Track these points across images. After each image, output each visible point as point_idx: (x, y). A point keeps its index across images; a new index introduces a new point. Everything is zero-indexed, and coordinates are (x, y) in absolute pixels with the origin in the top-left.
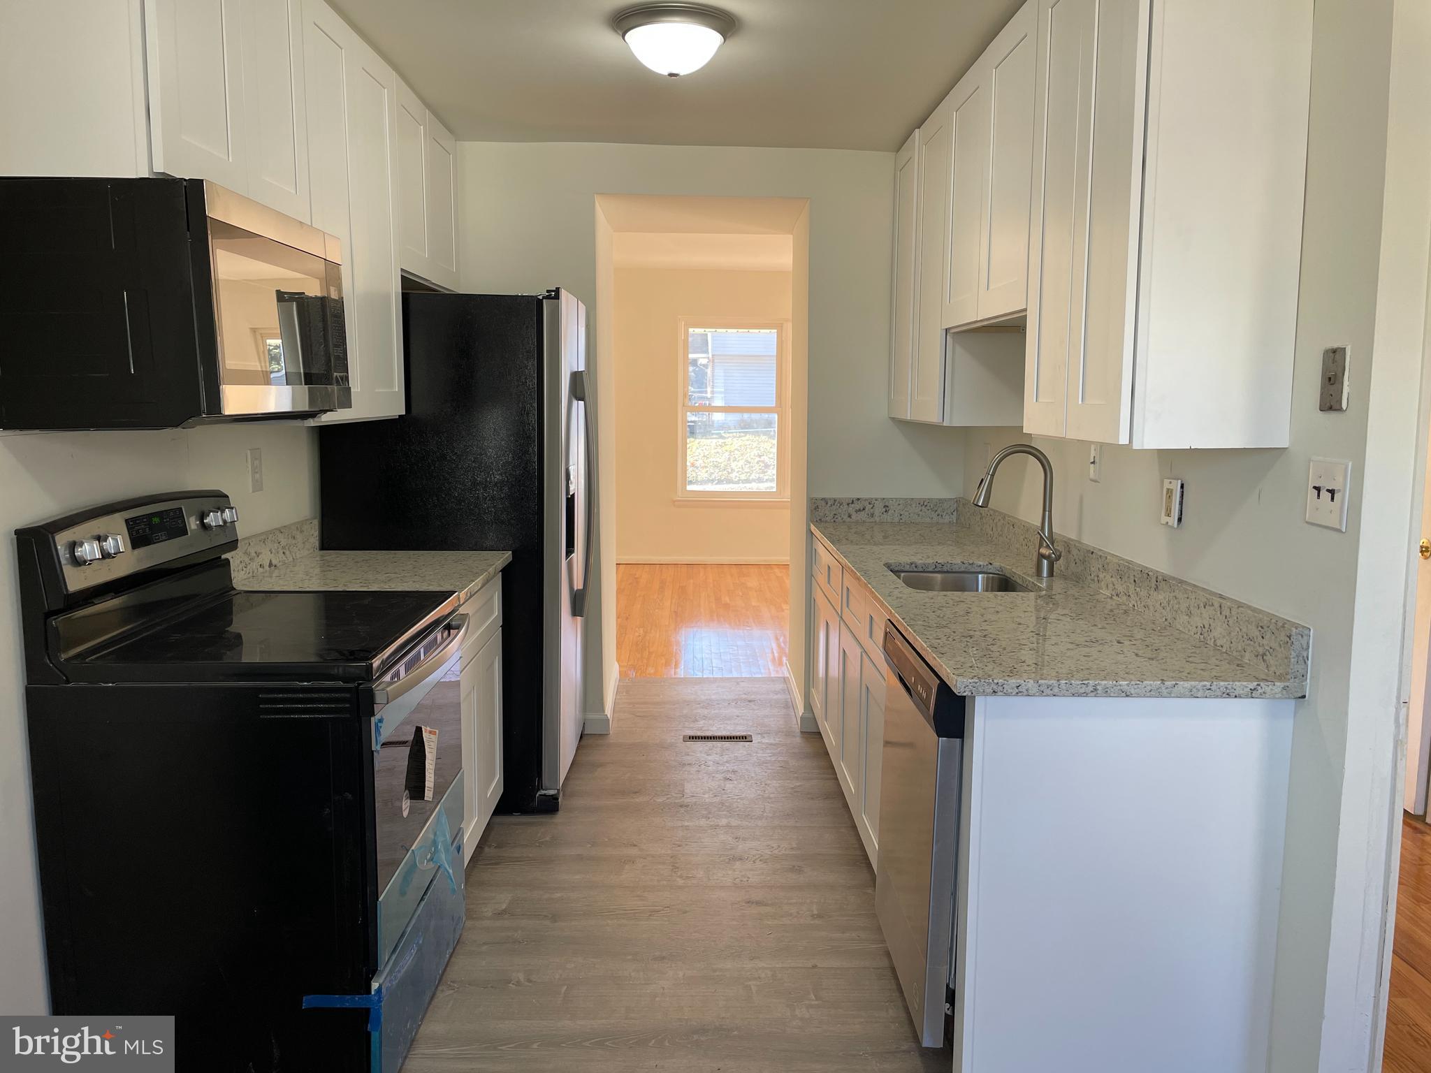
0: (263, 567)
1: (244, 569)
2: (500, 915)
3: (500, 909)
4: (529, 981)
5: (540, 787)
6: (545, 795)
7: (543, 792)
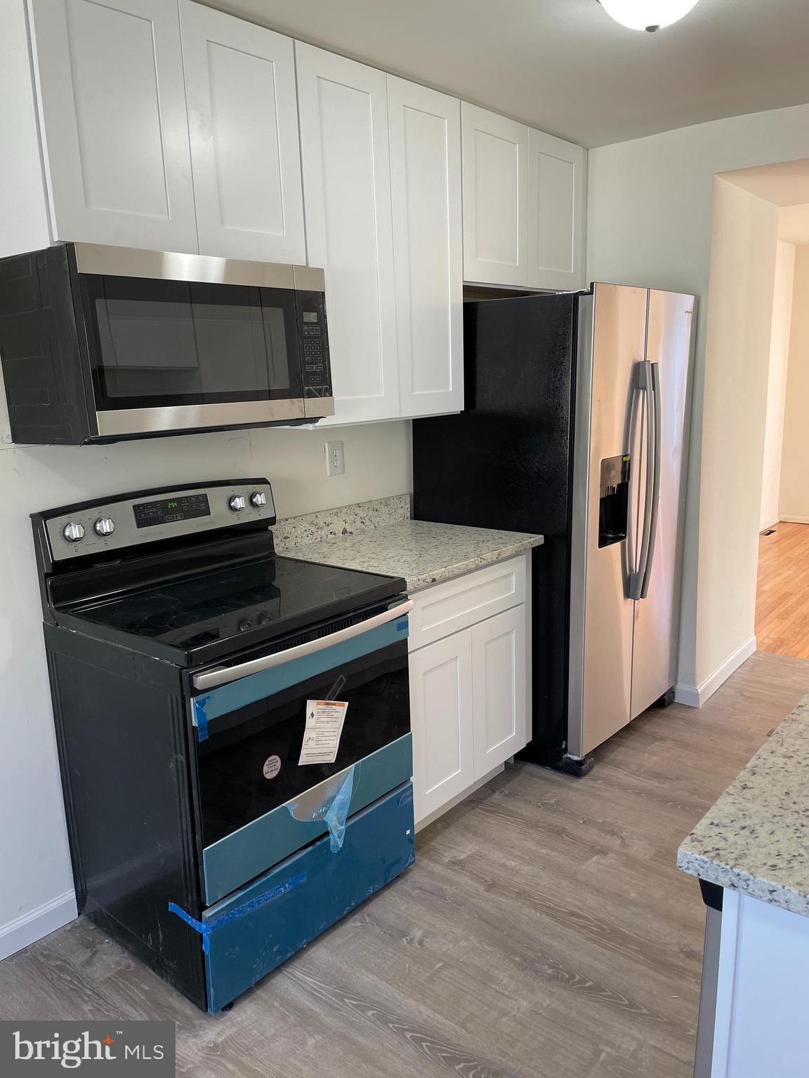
0: (335, 534)
1: (309, 536)
2: (455, 863)
3: (458, 859)
4: (421, 943)
5: (566, 751)
6: (569, 758)
7: (569, 756)
